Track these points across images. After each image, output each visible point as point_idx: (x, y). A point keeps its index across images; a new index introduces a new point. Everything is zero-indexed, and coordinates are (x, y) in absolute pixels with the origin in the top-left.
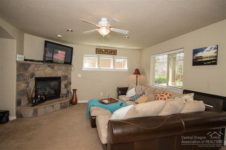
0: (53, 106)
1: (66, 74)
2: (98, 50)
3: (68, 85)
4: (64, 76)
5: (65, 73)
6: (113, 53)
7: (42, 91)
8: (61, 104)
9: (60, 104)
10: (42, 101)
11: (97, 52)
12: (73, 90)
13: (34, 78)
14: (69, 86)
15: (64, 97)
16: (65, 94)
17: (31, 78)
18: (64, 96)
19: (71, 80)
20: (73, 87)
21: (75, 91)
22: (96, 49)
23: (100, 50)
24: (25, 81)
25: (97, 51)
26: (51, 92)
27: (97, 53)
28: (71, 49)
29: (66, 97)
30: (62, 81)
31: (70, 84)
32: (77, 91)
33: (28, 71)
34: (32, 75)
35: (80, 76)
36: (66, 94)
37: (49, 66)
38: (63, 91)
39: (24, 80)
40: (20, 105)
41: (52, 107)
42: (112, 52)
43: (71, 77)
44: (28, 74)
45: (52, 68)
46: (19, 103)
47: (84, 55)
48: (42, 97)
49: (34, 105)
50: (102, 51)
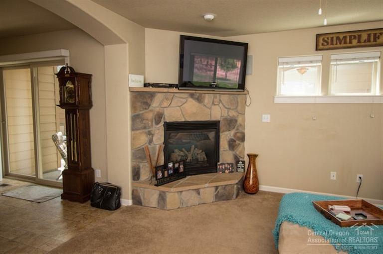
0: (198, 191)
1: (232, 113)
2: (324, 39)
3: (238, 142)
4: (226, 119)
5: (228, 112)
6: (382, 39)
7: (182, 153)
8: (217, 187)
9: (214, 189)
10: (177, 175)
11: (321, 46)
12: (249, 155)
13: (162, 124)
14: (239, 144)
15: (227, 171)
16: (228, 164)
17: (157, 123)
18: (226, 168)
19: (244, 129)
20: (248, 147)
21: (253, 157)
22: (318, 36)
24: (147, 130)
25: (321, 41)
26: (199, 156)
27: (320, 50)
28: (243, 48)
29: (232, 172)
30: (223, 131)
31: (243, 139)
32: (258, 157)
33: (151, 108)
34: (159, 117)
35: (268, 120)
36: (232, 164)
37: (192, 96)
38: (226, 156)
39: (145, 128)
40: (138, 178)
41: (194, 194)
43: (244, 120)
44: (150, 116)
45: (199, 100)
46: (136, 175)
47: (280, 60)
48: (177, 165)
49: (160, 183)
50: (338, 38)
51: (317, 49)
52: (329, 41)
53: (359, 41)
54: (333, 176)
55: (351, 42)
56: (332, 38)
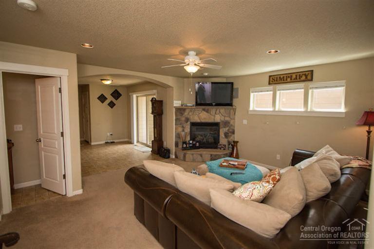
0: (201, 156)
1: (227, 119)
2: (273, 79)
3: (230, 134)
4: (223, 122)
5: (224, 118)
6: (304, 78)
8: (211, 155)
10: (194, 147)
11: (271, 82)
12: (234, 142)
13: (189, 123)
14: (231, 136)
15: (222, 149)
16: (224, 145)
17: (187, 122)
18: (222, 147)
19: (234, 127)
20: (236, 137)
21: (236, 143)
22: (270, 76)
23: (276, 77)
24: (181, 125)
25: (271, 80)
26: (209, 140)
27: (271, 84)
28: (230, 85)
30: (222, 128)
31: (233, 133)
32: (238, 144)
33: (184, 115)
34: (187, 120)
35: (246, 123)
36: (225, 145)
37: (204, 110)
38: (223, 141)
39: (180, 124)
40: (178, 147)
41: (199, 157)
42: (300, 77)
43: (234, 122)
44: (183, 119)
45: (207, 111)
46: (177, 145)
48: (194, 143)
50: (280, 77)
51: (269, 84)
52: (275, 79)
53: (291, 79)
54: (278, 157)
55: (286, 80)
56: (277, 78)
